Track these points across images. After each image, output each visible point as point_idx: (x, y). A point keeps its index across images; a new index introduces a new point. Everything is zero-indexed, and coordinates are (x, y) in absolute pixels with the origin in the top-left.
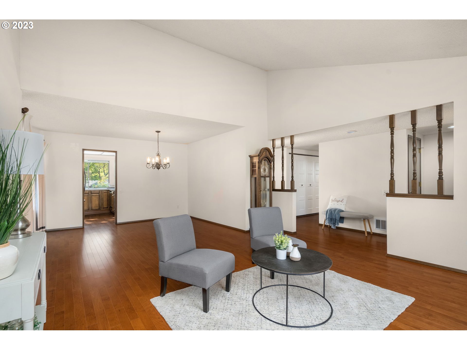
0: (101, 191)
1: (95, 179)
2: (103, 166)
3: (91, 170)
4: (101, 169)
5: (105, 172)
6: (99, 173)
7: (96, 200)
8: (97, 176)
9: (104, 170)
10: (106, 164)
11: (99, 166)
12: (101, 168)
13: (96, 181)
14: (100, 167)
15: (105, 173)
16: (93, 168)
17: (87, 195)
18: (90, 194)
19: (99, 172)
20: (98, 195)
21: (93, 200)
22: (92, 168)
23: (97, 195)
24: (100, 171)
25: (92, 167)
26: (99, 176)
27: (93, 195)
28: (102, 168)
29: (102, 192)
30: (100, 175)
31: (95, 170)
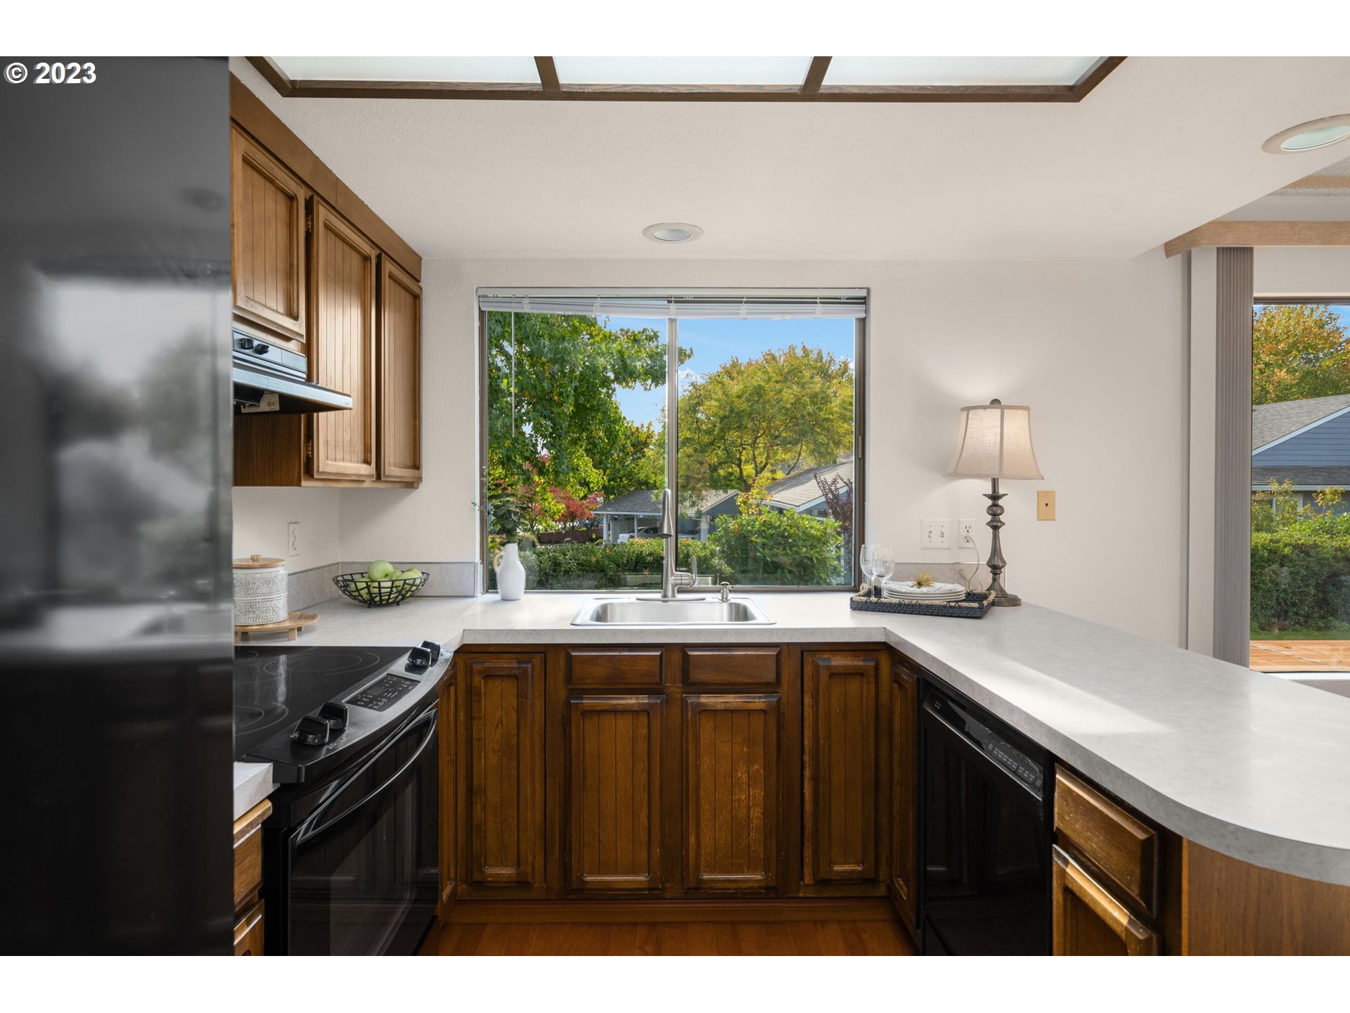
0: (796, 661)
1: (727, 486)
2: (750, 441)
3: (716, 454)
4: (744, 452)
5: (758, 460)
6: (739, 466)
7: (742, 775)
8: (731, 474)
9: (754, 455)
10: (759, 435)
11: (739, 440)
12: (745, 449)
13: (731, 492)
14: (741, 445)
15: (756, 463)
16: (722, 447)
17: (644, 700)
18: (675, 688)
19: (740, 460)
20: (758, 702)
21: (706, 763)
22: (719, 448)
23: (750, 712)
24: (743, 458)
25: (718, 445)
26: (737, 474)
27: (705, 699)
28: (749, 447)
29: (808, 669)
30: (741, 470)
31: (728, 454)
